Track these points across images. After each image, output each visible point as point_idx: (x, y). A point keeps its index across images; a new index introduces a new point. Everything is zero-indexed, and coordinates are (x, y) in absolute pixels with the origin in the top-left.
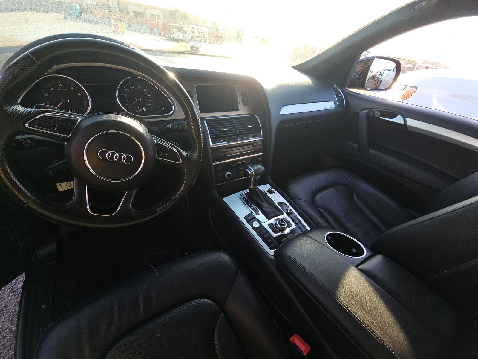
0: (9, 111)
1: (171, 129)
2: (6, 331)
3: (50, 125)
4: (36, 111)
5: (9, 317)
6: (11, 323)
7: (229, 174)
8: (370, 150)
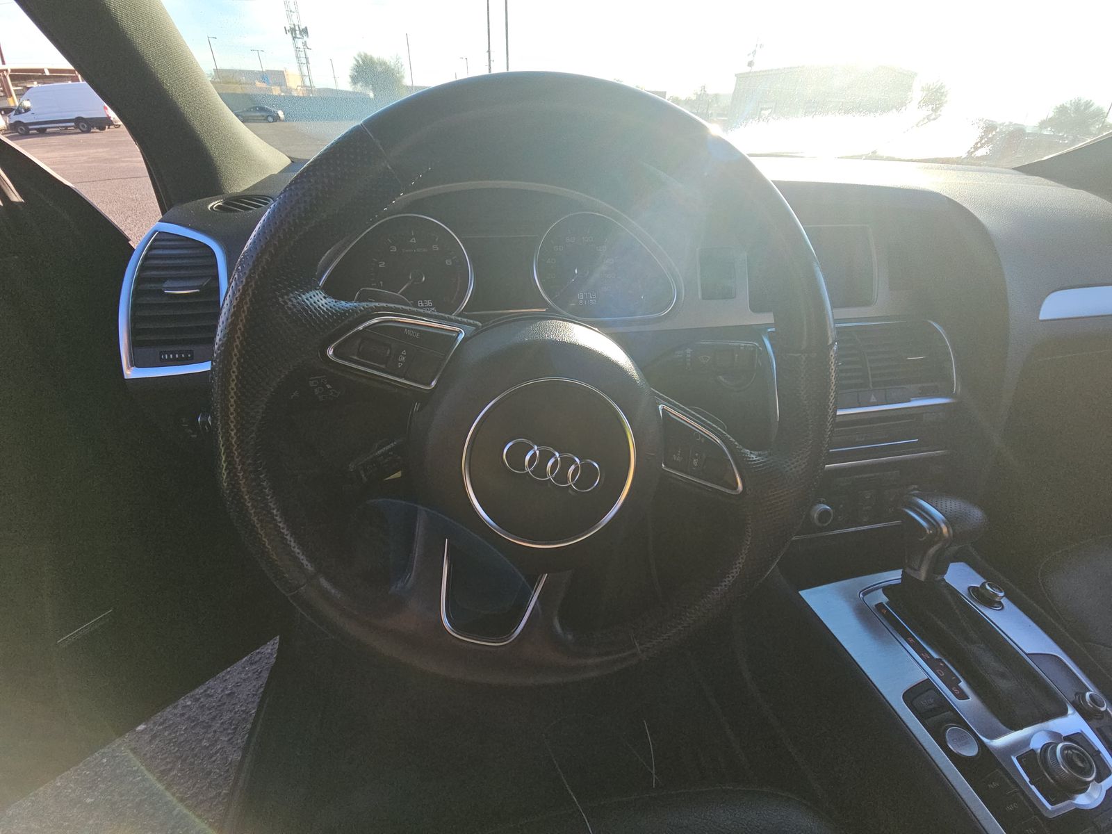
0: (290, 309)
1: (689, 364)
2: (214, 759)
3: (388, 353)
4: (360, 310)
5: (231, 722)
6: (229, 740)
7: (826, 511)
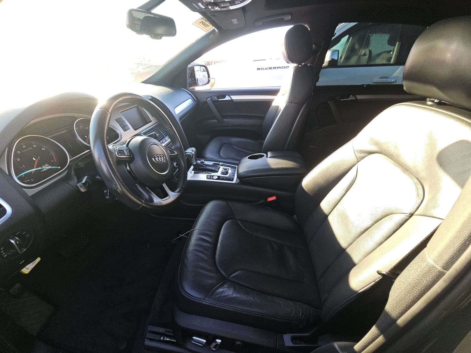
8: (224, 120)
